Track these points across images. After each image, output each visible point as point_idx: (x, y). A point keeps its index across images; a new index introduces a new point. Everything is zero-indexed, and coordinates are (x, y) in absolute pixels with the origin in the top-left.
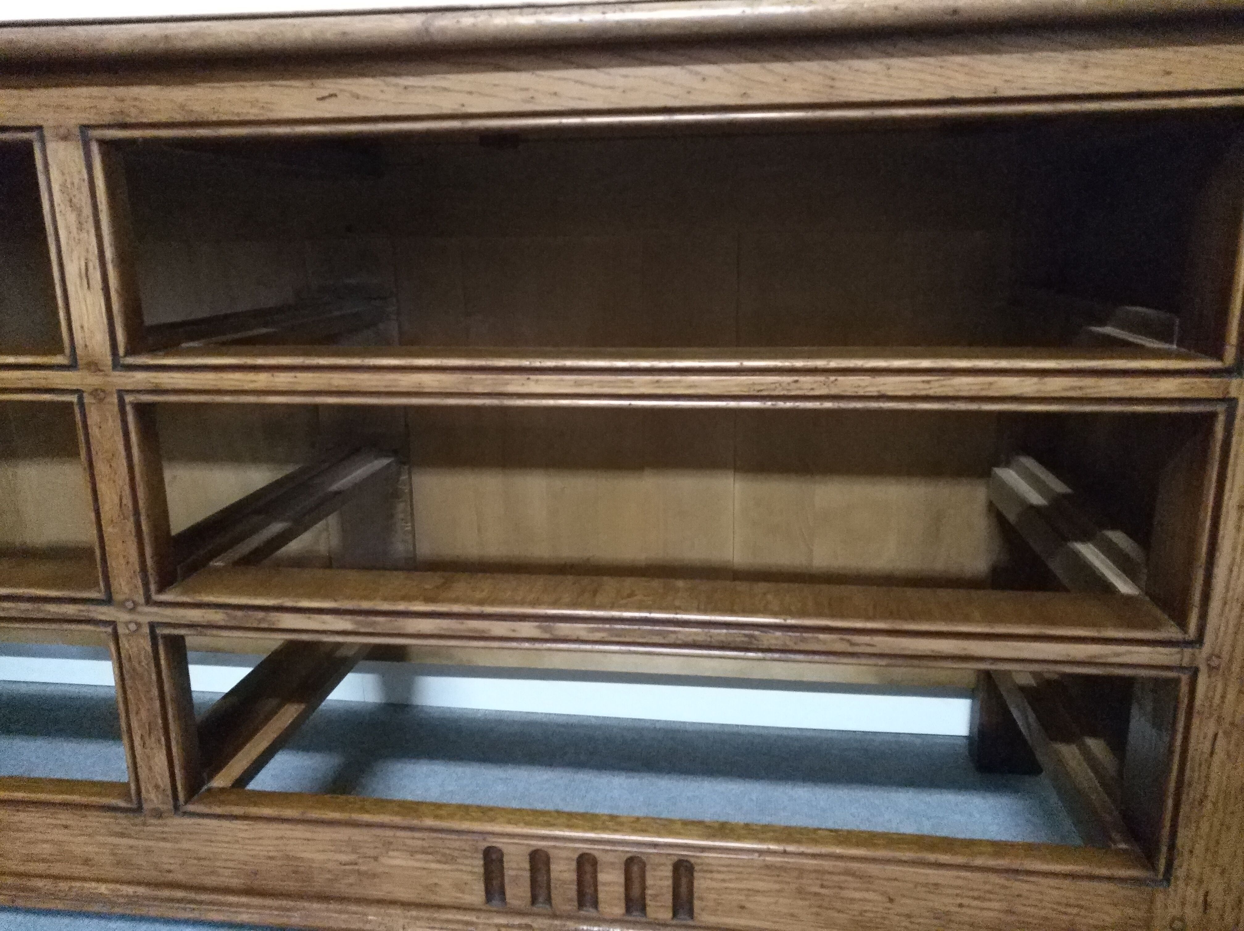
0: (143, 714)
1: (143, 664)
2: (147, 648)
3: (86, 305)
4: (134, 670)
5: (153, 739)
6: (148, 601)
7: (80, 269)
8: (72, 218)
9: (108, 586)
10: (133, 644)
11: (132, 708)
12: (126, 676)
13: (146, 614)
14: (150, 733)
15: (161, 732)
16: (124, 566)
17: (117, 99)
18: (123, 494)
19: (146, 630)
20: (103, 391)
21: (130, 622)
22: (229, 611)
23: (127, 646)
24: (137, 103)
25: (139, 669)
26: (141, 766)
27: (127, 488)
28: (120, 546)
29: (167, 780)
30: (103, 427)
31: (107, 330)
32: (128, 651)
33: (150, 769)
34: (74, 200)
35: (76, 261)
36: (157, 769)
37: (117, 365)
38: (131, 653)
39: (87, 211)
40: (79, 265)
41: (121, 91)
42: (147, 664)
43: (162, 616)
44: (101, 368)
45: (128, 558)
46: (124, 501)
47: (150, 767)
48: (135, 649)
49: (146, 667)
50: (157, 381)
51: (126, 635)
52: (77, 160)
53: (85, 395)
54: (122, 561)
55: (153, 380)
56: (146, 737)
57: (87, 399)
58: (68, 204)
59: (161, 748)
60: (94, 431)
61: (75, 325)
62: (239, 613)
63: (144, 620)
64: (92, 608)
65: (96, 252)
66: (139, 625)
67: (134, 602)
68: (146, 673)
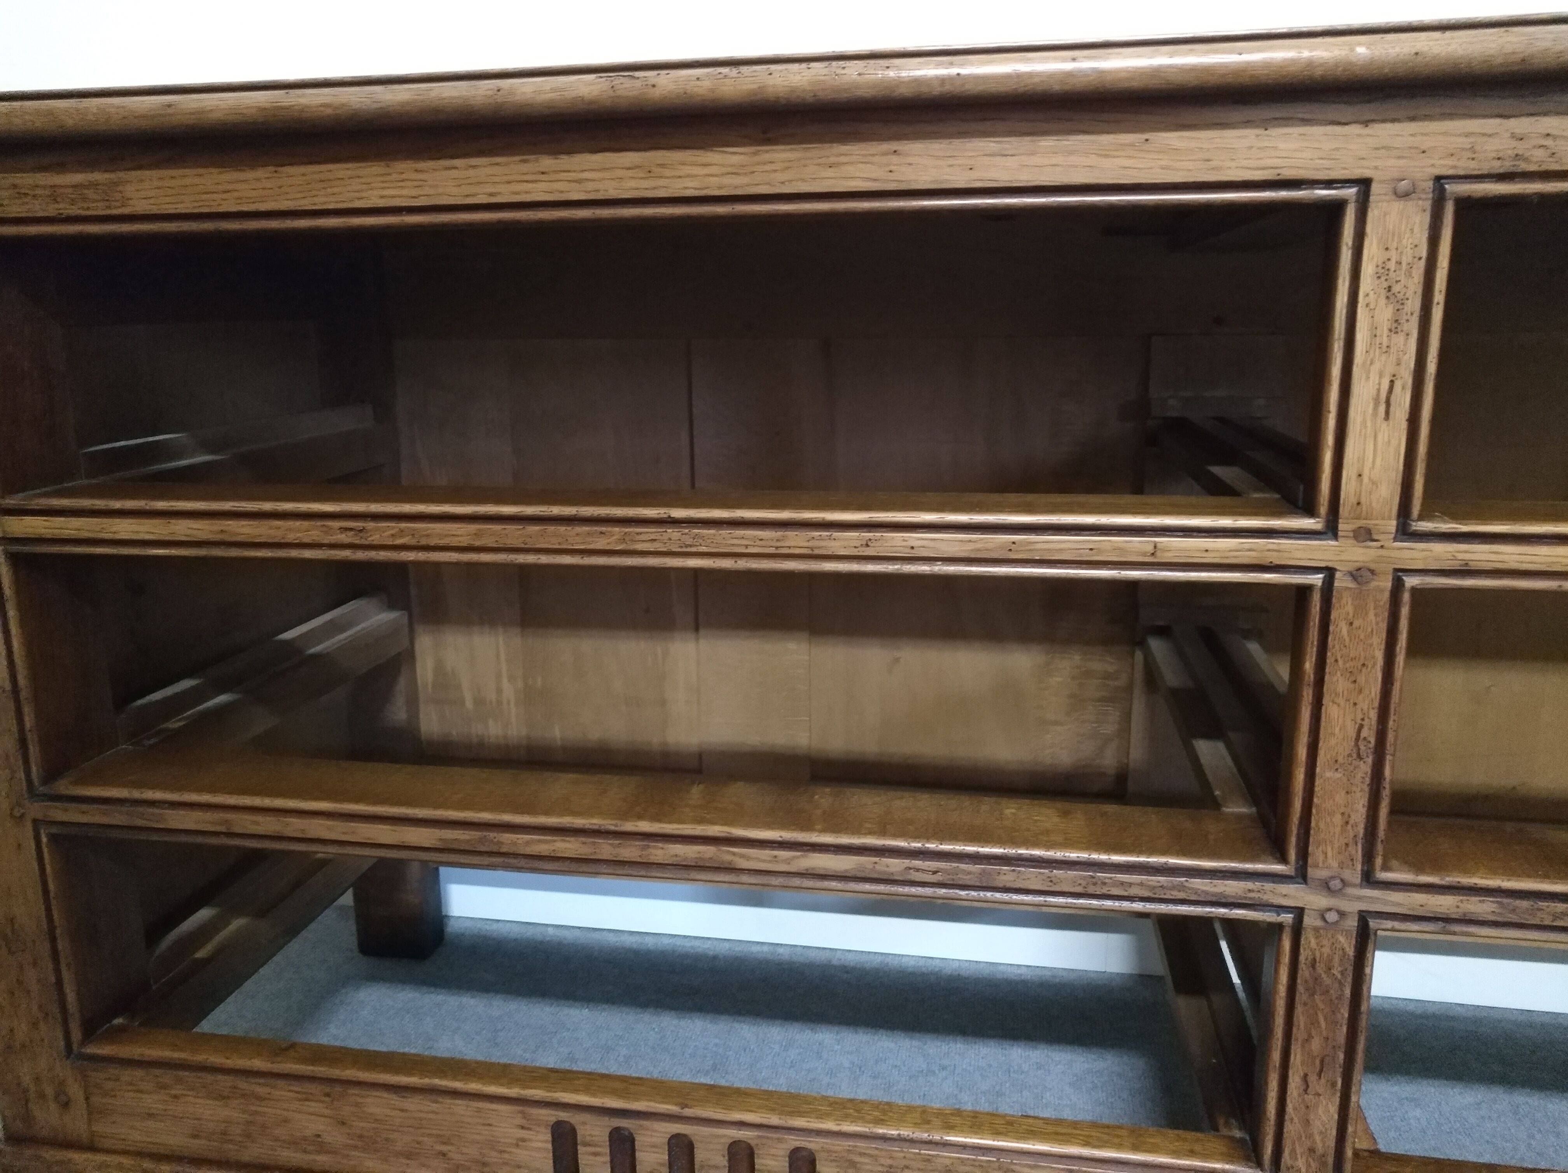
0: (1316, 1045)
1: (1335, 971)
2: (1348, 949)
3: (1375, 445)
4: (1317, 979)
5: (1323, 1081)
6: (1368, 879)
7: (1379, 390)
8: (1385, 314)
9: (1303, 855)
10: (1325, 942)
11: (1299, 1033)
12: (1300, 988)
13: (1359, 898)
14: (1321, 1071)
15: (1339, 1071)
16: (1338, 830)
17: (1513, 136)
18: (1366, 722)
19: (1352, 923)
20: (1372, 572)
21: (1330, 910)
22: (1506, 901)
23: (1313, 942)
24: (1549, 142)
25: (1327, 980)
26: (1292, 1119)
27: (1373, 715)
28: (1340, 798)
29: (1331, 1142)
30: (1356, 623)
31: (1400, 480)
32: (1313, 951)
33: (1307, 1122)
34: (1396, 288)
35: (1374, 377)
36: (1317, 1125)
37: (1404, 532)
38: (1318, 955)
39: (1414, 304)
40: (1379, 384)
41: (1522, 125)
42: (1342, 973)
43: (1386, 902)
44: (1375, 537)
45: (1349, 816)
46: (1365, 733)
47: (1308, 1121)
48: (1326, 950)
49: (1339, 976)
50: (1467, 556)
51: (1316, 929)
52: (1416, 229)
53: (1338, 575)
54: (1338, 819)
55: (1460, 556)
56: (1312, 1078)
57: (1341, 582)
58: (1384, 293)
59: (1334, 1094)
60: (1339, 628)
61: (1348, 474)
62: (1524, 904)
63: (1353, 907)
64: (1269, 886)
65: (1412, 365)
66: (1342, 914)
67: (1342, 880)
68: (1336, 985)
